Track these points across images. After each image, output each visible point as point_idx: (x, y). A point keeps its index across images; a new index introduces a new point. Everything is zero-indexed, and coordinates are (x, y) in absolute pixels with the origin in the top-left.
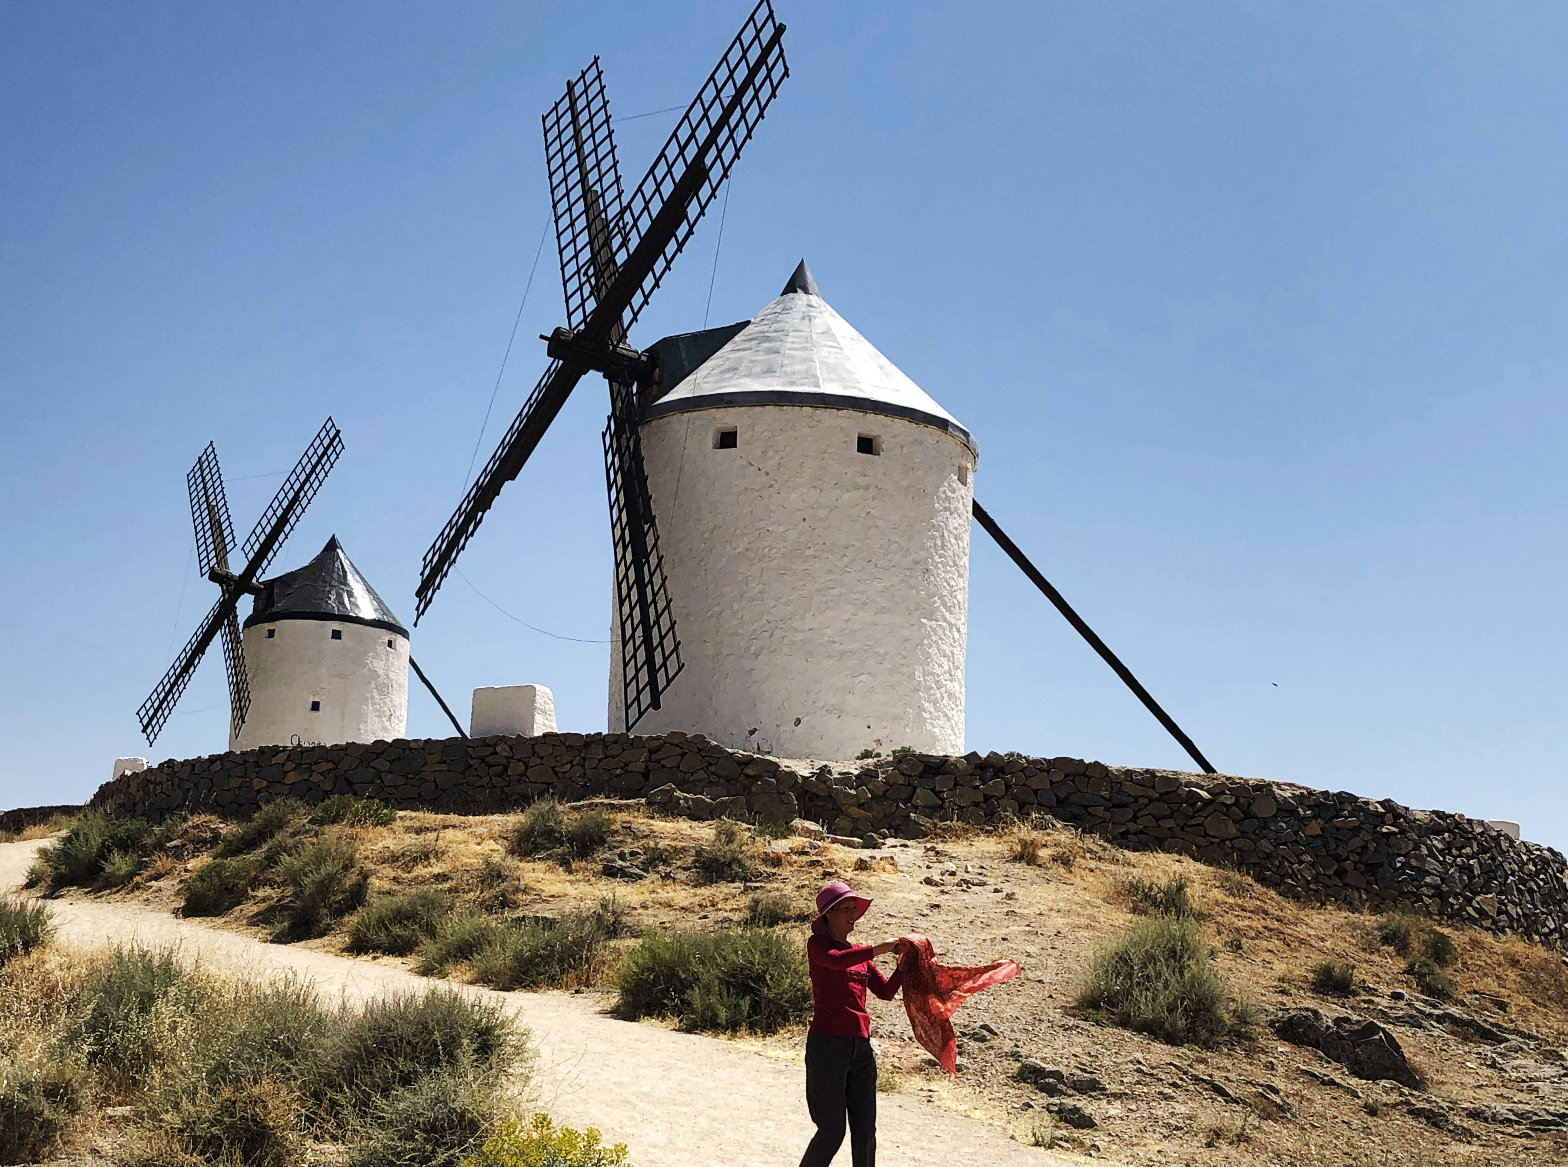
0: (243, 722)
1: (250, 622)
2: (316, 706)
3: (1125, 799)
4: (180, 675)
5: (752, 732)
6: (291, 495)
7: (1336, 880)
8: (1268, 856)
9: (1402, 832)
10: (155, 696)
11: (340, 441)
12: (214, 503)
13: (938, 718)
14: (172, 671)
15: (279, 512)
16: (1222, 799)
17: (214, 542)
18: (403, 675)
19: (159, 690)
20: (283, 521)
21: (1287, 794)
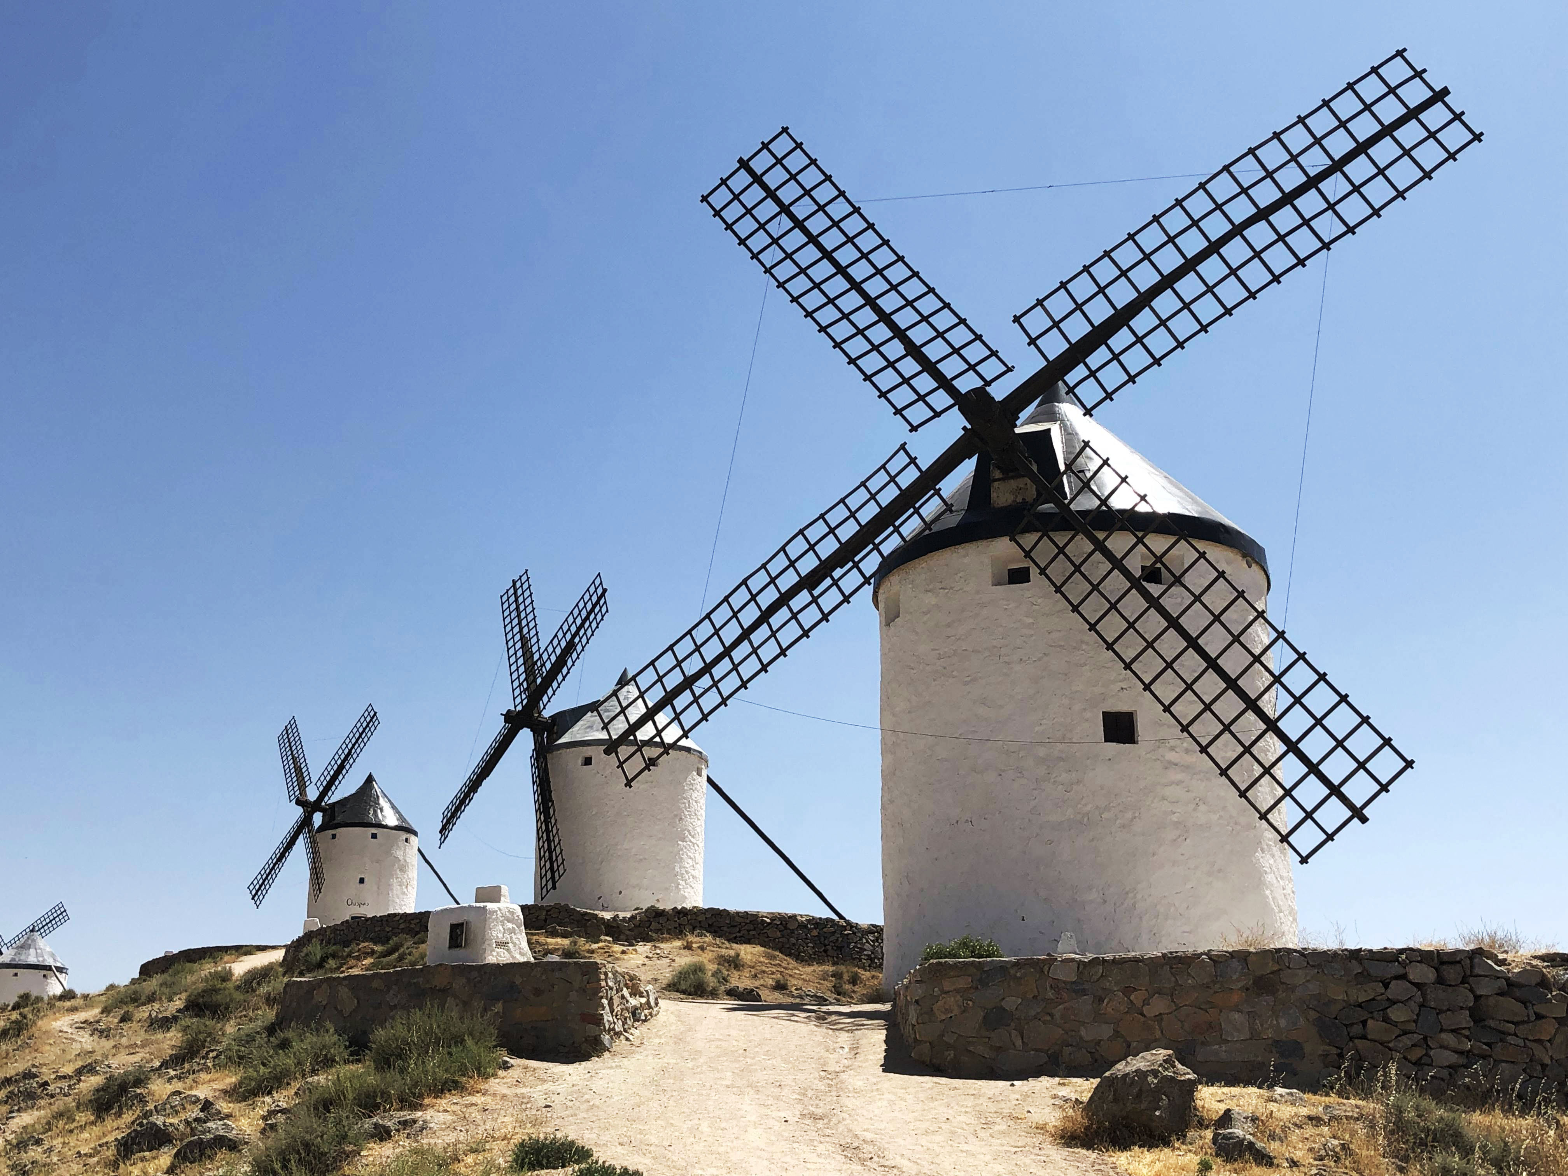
0: (320, 892)
1: (322, 829)
2: (362, 881)
3: (735, 924)
4: (276, 863)
5: (599, 898)
6: (346, 751)
7: (823, 953)
8: (794, 944)
9: (854, 933)
10: (259, 876)
11: (377, 719)
12: (296, 755)
13: (687, 888)
14: (271, 861)
15: (339, 762)
16: (775, 922)
17: (297, 780)
18: (414, 859)
19: (262, 873)
20: (341, 767)
21: (803, 919)
